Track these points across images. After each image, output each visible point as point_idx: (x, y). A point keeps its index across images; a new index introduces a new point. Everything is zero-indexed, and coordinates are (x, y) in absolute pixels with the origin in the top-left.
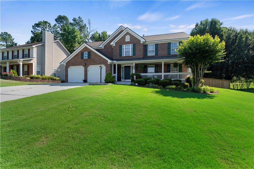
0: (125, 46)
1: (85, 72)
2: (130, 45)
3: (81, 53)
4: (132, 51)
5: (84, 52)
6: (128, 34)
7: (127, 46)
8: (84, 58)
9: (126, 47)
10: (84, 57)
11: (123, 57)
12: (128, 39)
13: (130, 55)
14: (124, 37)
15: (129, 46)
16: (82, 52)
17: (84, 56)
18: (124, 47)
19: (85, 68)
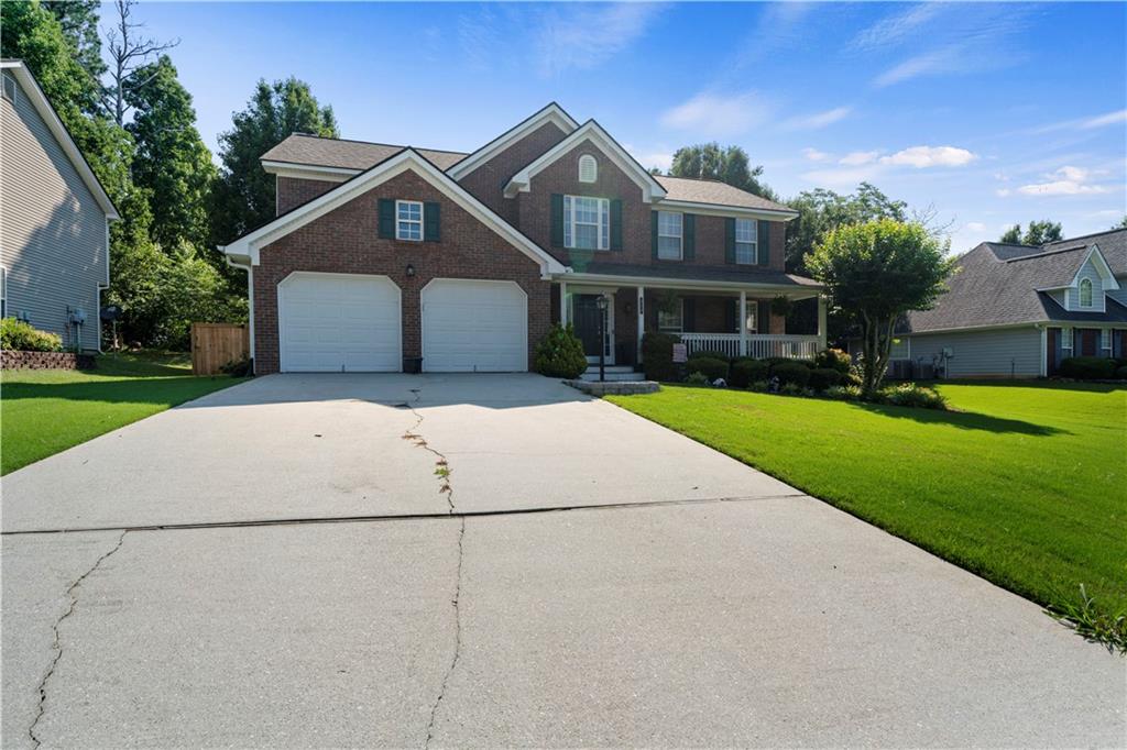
0: (578, 202)
1: (404, 313)
2: (600, 201)
3: (382, 201)
4: (604, 229)
5: (398, 202)
6: (587, 147)
7: (586, 204)
8: (397, 237)
9: (583, 208)
10: (397, 224)
11: (567, 250)
12: (588, 171)
13: (600, 247)
14: (570, 161)
15: (596, 204)
16: (384, 196)
17: (398, 220)
18: (572, 205)
19: (404, 290)
